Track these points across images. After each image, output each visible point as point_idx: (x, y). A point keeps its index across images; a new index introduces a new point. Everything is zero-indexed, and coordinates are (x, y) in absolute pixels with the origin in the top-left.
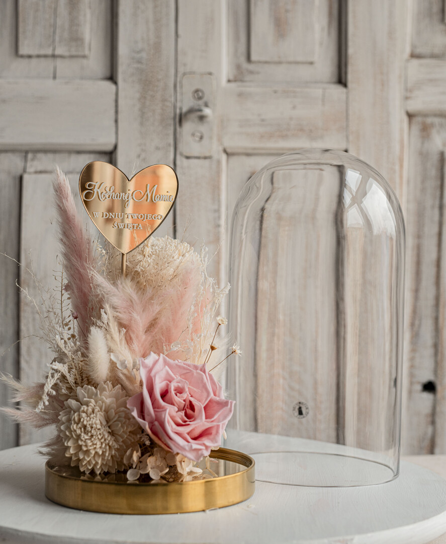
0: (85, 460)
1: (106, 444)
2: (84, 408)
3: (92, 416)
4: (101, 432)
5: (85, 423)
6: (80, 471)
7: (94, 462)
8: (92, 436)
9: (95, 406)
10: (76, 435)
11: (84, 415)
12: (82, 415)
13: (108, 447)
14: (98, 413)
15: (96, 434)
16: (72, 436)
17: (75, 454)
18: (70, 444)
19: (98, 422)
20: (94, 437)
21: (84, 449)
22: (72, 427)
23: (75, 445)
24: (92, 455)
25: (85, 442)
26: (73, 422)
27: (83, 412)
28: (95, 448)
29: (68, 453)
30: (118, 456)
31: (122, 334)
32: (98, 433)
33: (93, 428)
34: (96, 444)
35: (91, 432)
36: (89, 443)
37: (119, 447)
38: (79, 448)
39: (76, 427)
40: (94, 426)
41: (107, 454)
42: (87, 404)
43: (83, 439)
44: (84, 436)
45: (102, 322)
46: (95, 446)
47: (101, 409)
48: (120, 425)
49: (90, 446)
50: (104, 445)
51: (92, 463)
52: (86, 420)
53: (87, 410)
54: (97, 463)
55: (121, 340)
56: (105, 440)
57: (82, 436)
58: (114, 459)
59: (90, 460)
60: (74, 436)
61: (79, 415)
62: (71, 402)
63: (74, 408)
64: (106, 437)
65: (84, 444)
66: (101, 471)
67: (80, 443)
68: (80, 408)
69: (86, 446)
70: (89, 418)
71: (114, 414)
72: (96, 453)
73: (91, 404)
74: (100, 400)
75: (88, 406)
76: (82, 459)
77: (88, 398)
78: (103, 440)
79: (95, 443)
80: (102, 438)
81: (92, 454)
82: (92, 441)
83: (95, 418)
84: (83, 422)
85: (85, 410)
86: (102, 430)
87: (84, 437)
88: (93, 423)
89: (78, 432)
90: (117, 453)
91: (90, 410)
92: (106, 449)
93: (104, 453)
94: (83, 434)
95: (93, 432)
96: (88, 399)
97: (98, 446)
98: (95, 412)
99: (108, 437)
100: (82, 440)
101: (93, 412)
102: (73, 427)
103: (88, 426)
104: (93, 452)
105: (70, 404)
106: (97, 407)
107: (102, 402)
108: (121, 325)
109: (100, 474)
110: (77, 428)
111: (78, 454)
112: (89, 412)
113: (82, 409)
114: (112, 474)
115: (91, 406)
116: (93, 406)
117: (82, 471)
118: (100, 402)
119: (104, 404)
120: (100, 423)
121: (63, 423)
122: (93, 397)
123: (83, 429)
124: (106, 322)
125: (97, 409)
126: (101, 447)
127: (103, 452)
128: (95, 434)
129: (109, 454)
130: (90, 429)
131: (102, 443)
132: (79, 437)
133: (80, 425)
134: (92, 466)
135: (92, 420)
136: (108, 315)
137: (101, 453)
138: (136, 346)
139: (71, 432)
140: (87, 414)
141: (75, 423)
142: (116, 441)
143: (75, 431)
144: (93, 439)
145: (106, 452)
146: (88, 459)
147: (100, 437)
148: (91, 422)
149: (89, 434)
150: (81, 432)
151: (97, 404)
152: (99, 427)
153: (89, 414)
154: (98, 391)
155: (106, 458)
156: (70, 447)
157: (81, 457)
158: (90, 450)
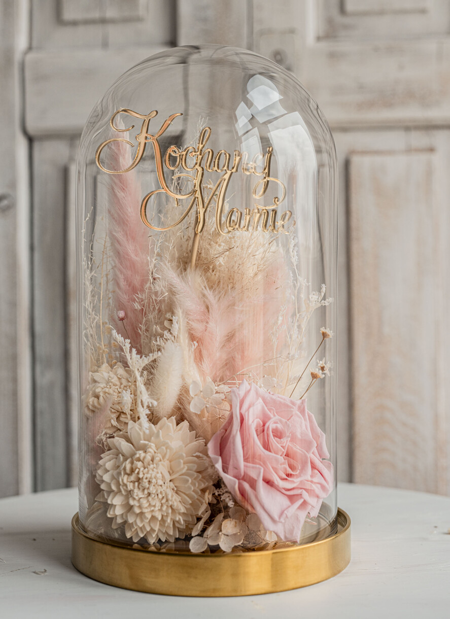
0: (136, 525)
1: (167, 506)
2: (141, 454)
3: (152, 466)
4: (162, 490)
5: (141, 476)
6: (126, 537)
7: (148, 529)
8: (149, 494)
9: (155, 452)
10: (126, 491)
11: (139, 464)
12: (137, 465)
13: (170, 511)
14: (160, 463)
15: (157, 491)
16: (120, 491)
17: (122, 514)
18: (117, 501)
19: (159, 475)
20: (153, 496)
21: (137, 511)
22: (120, 480)
23: (123, 503)
24: (148, 521)
25: (139, 501)
26: (122, 473)
27: (139, 460)
28: (153, 511)
29: (111, 513)
30: (182, 522)
31: (193, 350)
32: (159, 491)
33: (153, 484)
34: (154, 506)
35: (148, 488)
36: (145, 503)
37: (186, 512)
38: (130, 508)
39: (128, 478)
40: (154, 481)
41: (169, 521)
42: (144, 449)
43: (137, 498)
44: (138, 493)
45: (171, 333)
46: (152, 508)
47: (164, 457)
48: (190, 481)
49: (146, 508)
50: (164, 508)
51: (145, 529)
52: (143, 471)
53: (144, 458)
54: (152, 530)
55: (190, 357)
56: (167, 500)
57: (135, 494)
58: (177, 525)
59: (144, 525)
60: (123, 492)
61: (132, 463)
62: (120, 443)
63: (124, 451)
64: (170, 497)
65: (137, 505)
66: (156, 540)
67: (132, 502)
68: (136, 454)
69: (140, 507)
70: (146, 469)
71: (182, 466)
72: (153, 517)
73: (150, 450)
74: (164, 446)
75: (145, 452)
76: (132, 523)
77: (145, 440)
78: (164, 501)
79: (154, 504)
80: (163, 497)
81: (148, 518)
82: (148, 501)
83: (155, 469)
84: (138, 473)
85: (142, 459)
86: (164, 488)
87: (137, 496)
88: (153, 477)
89: (130, 487)
90: (181, 517)
91: (149, 457)
92: (168, 513)
93: (164, 518)
94: (136, 491)
95: (151, 489)
96: (147, 442)
97: (157, 509)
98: (155, 461)
99: (172, 497)
100: (134, 499)
101: (152, 460)
102: (123, 480)
103: (144, 480)
104: (149, 516)
105: (117, 444)
106: (159, 455)
107: (166, 448)
108: (192, 338)
109: (154, 543)
110: (128, 481)
111: (127, 517)
112: (146, 461)
113: (138, 456)
114: (170, 542)
115: (150, 452)
116: (153, 453)
117: (128, 537)
118: (164, 448)
119: (168, 450)
120: (161, 478)
121: (107, 471)
122: (153, 438)
123: (136, 484)
124: (175, 333)
125: (158, 457)
126: (160, 510)
127: (162, 516)
128: (154, 492)
129: (171, 519)
130: (147, 485)
131: (162, 505)
132: (129, 493)
133: (133, 478)
134: (145, 533)
135: (151, 472)
136: (179, 324)
137: (160, 518)
138: (207, 365)
139: (118, 484)
140: (143, 463)
141: (126, 473)
142: (183, 502)
143: (126, 485)
144: (150, 498)
145: (167, 516)
146: (141, 525)
147: (160, 496)
148: (149, 476)
149: (146, 492)
150: (134, 486)
151: (159, 450)
152: (160, 482)
153: (145, 464)
154: (160, 431)
155: (166, 525)
156: (115, 506)
157: (131, 520)
158: (145, 513)
